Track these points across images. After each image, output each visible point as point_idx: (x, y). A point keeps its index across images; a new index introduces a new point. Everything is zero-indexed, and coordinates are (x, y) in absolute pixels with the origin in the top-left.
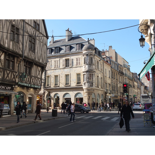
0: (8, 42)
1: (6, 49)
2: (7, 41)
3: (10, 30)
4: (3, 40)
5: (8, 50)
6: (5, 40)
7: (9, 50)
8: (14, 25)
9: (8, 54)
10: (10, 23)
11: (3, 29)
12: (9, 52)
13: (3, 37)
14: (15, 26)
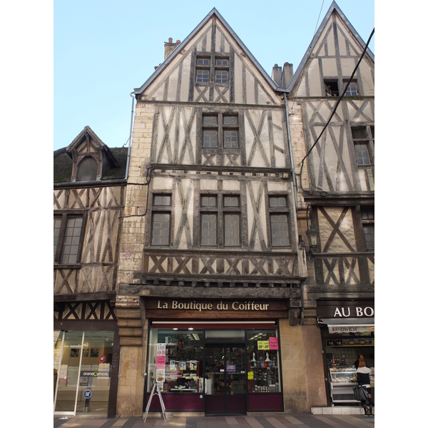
0: (346, 176)
1: (345, 197)
2: (342, 176)
3: (349, 142)
4: (328, 179)
5: (353, 197)
6: (334, 176)
7: (357, 197)
8: (362, 123)
9: (358, 208)
10: (342, 126)
11: (323, 150)
12: (362, 202)
13: (326, 171)
14: (364, 125)
